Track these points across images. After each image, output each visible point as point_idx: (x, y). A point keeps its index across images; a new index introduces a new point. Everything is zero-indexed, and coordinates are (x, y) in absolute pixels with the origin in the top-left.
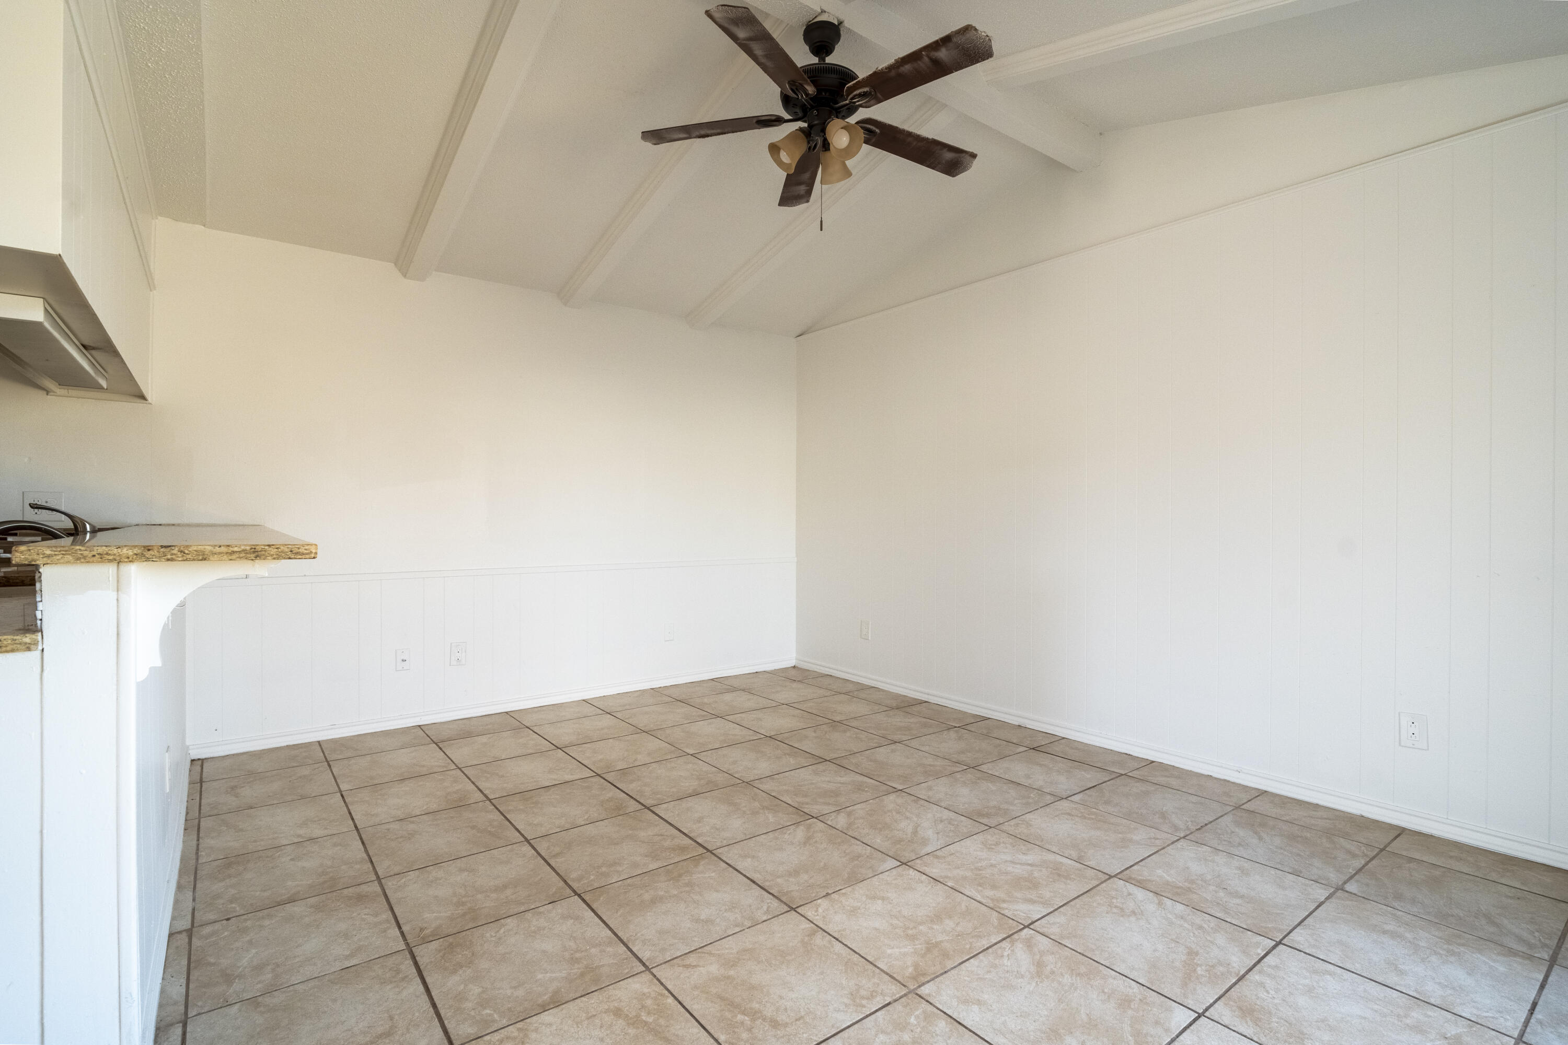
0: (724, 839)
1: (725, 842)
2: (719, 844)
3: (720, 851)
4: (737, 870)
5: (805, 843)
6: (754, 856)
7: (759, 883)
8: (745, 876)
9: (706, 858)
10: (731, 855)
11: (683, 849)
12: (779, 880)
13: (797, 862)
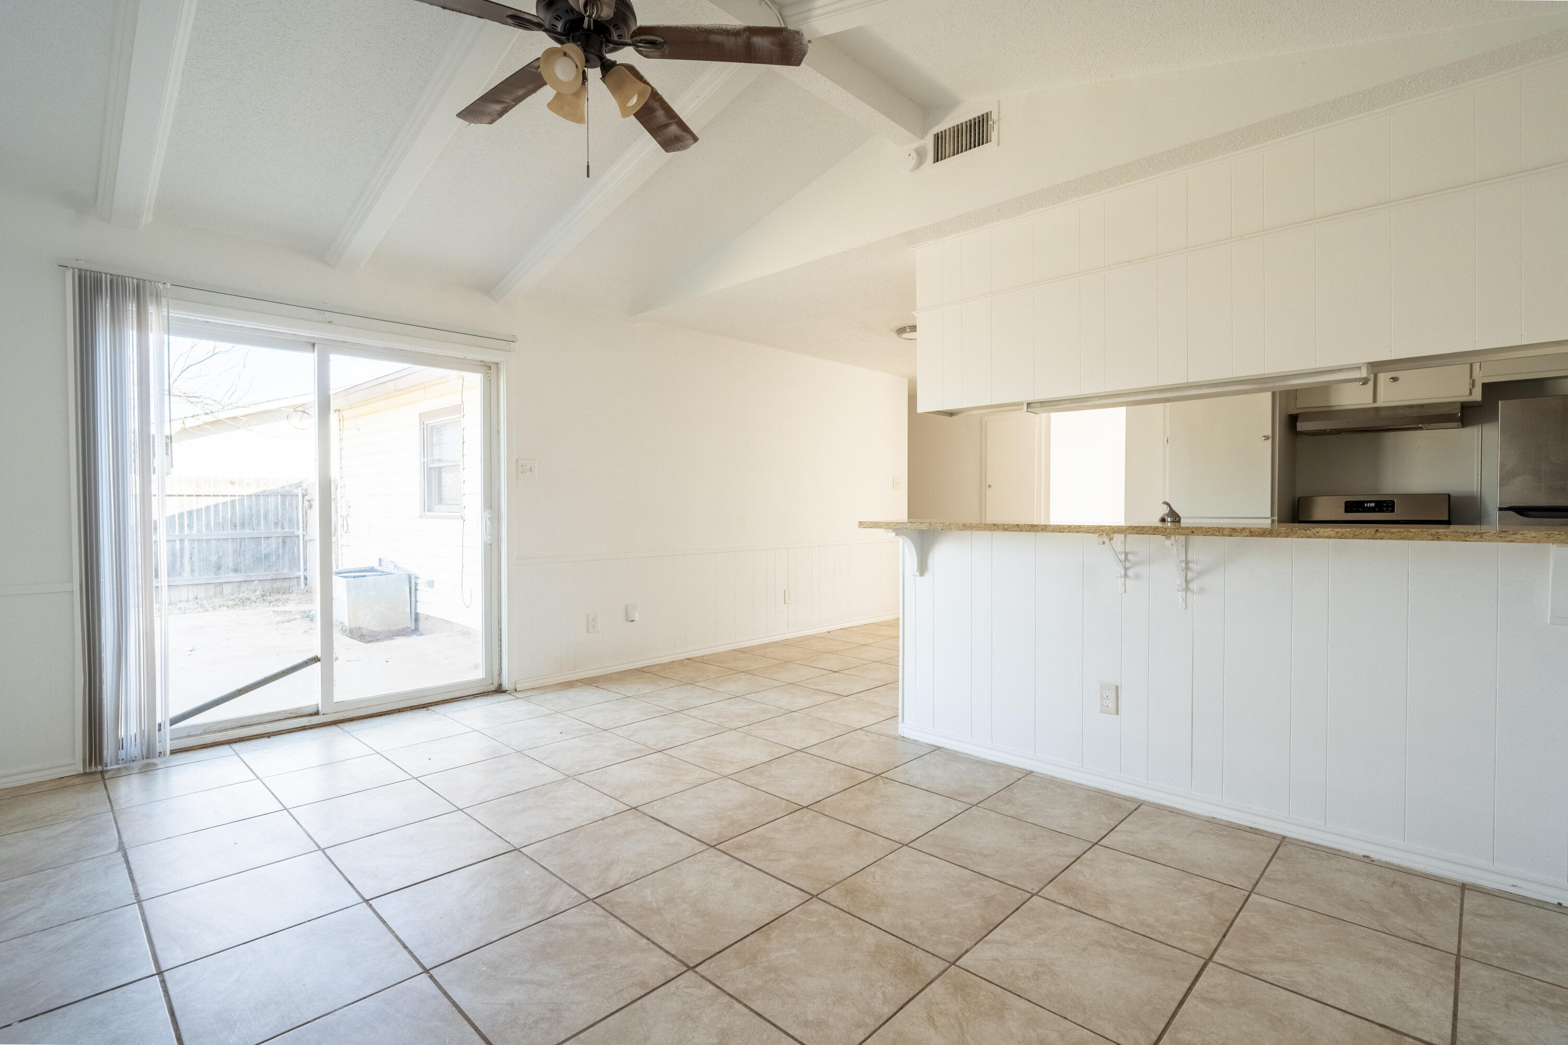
0: (700, 860)
1: (699, 858)
2: (704, 854)
3: (701, 847)
4: (682, 832)
5: (612, 863)
6: (667, 845)
7: (660, 823)
8: (674, 828)
9: (713, 840)
10: (689, 846)
11: (740, 847)
12: (643, 826)
13: (625, 843)
